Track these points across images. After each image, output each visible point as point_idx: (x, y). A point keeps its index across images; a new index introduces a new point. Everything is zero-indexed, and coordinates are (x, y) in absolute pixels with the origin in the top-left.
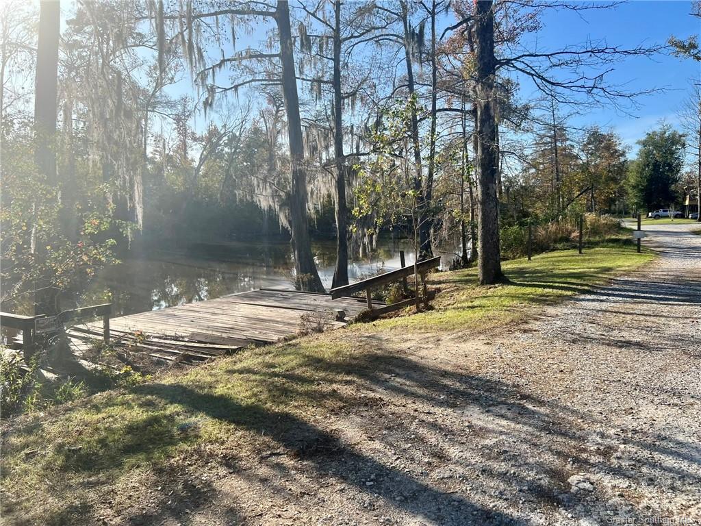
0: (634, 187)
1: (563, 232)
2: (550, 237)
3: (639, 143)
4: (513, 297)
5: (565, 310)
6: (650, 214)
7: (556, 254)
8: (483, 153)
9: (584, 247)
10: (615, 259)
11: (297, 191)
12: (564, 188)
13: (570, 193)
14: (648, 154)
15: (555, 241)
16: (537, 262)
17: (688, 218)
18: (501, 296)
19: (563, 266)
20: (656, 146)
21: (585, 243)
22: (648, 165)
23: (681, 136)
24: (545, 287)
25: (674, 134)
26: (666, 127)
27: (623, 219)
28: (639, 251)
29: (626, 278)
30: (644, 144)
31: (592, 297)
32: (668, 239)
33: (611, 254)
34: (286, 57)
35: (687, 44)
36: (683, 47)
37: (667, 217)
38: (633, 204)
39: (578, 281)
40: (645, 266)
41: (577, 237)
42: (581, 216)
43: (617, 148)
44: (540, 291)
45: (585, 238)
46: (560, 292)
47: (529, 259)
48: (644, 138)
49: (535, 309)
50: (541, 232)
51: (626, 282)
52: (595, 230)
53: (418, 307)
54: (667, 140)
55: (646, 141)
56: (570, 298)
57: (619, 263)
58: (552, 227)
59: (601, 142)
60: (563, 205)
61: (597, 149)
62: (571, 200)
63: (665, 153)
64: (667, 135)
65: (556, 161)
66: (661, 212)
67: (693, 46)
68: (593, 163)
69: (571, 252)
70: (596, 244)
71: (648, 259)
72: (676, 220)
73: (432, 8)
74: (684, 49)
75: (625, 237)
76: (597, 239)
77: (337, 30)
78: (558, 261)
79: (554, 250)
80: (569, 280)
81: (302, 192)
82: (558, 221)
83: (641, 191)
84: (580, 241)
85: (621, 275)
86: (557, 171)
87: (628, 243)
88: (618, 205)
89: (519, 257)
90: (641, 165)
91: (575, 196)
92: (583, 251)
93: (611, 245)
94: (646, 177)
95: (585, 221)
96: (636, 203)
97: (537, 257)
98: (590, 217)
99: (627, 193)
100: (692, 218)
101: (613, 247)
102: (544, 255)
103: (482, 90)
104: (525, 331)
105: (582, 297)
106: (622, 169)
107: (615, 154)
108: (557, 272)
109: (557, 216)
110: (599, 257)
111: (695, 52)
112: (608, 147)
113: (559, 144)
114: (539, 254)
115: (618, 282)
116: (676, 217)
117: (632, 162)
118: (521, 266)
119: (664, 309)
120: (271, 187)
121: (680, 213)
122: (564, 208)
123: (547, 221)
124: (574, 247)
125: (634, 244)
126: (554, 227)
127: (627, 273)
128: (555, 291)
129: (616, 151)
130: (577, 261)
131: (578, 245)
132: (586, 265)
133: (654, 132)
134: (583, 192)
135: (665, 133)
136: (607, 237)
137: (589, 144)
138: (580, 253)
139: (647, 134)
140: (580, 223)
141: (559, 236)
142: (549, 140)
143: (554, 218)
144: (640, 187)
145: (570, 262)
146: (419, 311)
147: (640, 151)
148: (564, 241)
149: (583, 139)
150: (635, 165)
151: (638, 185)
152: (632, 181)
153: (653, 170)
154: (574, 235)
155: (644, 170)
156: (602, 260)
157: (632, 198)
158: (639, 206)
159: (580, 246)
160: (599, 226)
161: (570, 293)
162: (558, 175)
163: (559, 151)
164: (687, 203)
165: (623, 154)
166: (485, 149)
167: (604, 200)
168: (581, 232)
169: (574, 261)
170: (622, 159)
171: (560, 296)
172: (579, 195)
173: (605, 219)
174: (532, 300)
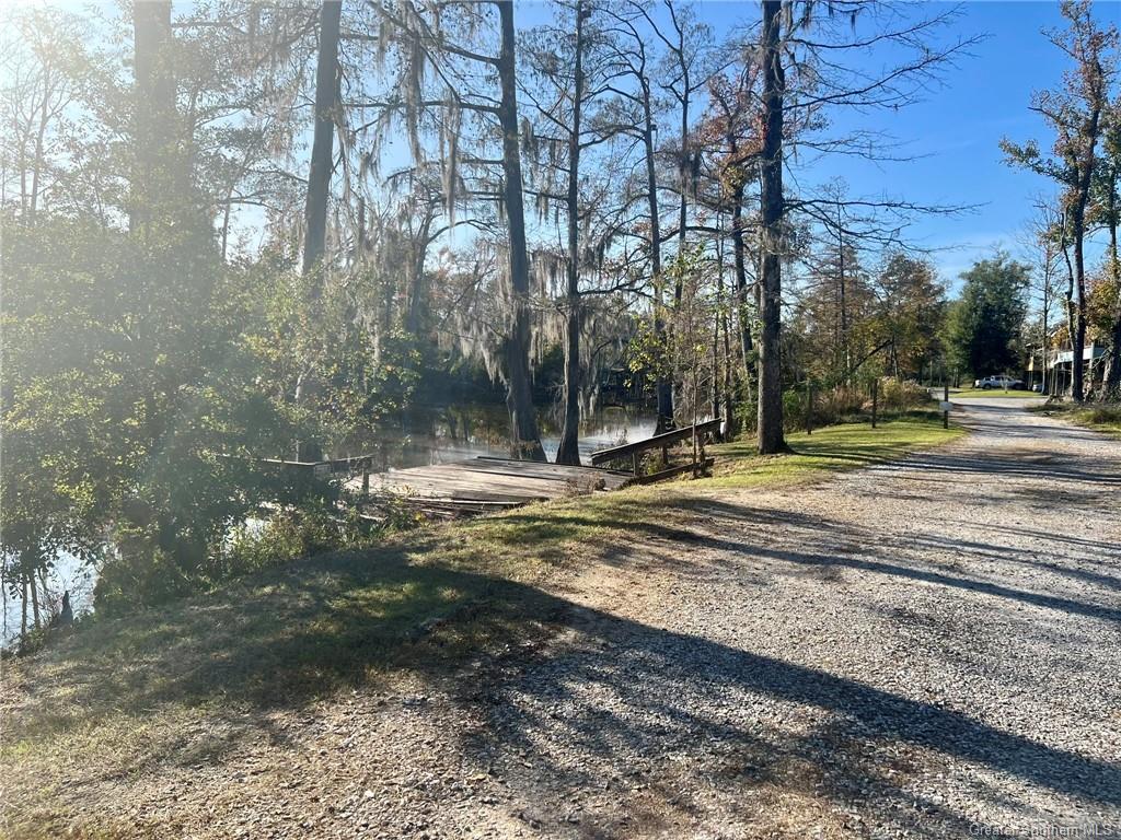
0: (955, 342)
1: (852, 401)
2: (834, 407)
3: (962, 276)
4: (799, 465)
5: (857, 476)
6: (977, 382)
7: (843, 428)
8: (766, 305)
9: (878, 421)
10: (915, 435)
11: (520, 335)
12: (853, 342)
13: (862, 347)
14: (975, 293)
15: (842, 412)
16: (820, 435)
17: (1031, 390)
18: (786, 464)
19: (852, 440)
20: (987, 283)
21: (880, 416)
22: (975, 310)
23: (1023, 269)
24: (833, 457)
25: (1013, 266)
26: (1002, 256)
27: (936, 389)
28: (946, 427)
29: (924, 453)
30: (970, 277)
31: (885, 467)
32: (989, 416)
33: (912, 430)
34: (511, 165)
35: (1024, 150)
36: (1019, 153)
37: (999, 387)
38: (954, 366)
39: (871, 453)
40: (949, 442)
41: (870, 407)
42: (876, 381)
43: (932, 283)
44: (828, 460)
45: (880, 410)
46: (850, 461)
47: (809, 433)
48: (970, 269)
49: (825, 474)
50: (823, 399)
51: (923, 456)
52: (893, 400)
53: (695, 474)
54: (1002, 275)
55: (972, 274)
56: (861, 467)
57: (918, 439)
58: (838, 394)
59: (908, 272)
60: (851, 365)
61: (902, 283)
62: (862, 359)
63: (1000, 293)
64: (1003, 266)
65: (843, 300)
66: (993, 379)
67: (1032, 153)
68: (897, 303)
69: (862, 426)
70: (894, 417)
71: (954, 435)
72: (1011, 393)
73: (684, 94)
74: (1019, 156)
75: (930, 410)
76: (896, 410)
77: (575, 135)
78: (847, 436)
79: (840, 423)
80: (859, 452)
81: (525, 338)
82: (845, 387)
83: (965, 347)
84: (874, 414)
85: (919, 450)
86: (844, 314)
87: (933, 417)
88: (931, 368)
89: (795, 431)
90: (966, 310)
91: (870, 352)
92: (877, 425)
93: (913, 418)
94: (972, 327)
95: (882, 388)
96: (959, 366)
97: (820, 431)
98: (888, 383)
99: (944, 350)
100: (1036, 391)
101: (915, 422)
102: (827, 429)
103: (769, 236)
104: (817, 489)
105: (874, 467)
106: (938, 314)
107: (929, 291)
108: (845, 445)
109: (845, 378)
110: (896, 432)
111: (1035, 162)
112: (918, 282)
113: (847, 273)
114: (821, 427)
115: (914, 456)
116: (1014, 387)
117: (953, 304)
118: (801, 440)
119: (955, 476)
120: (486, 329)
121: (1020, 382)
122: (853, 370)
123: (831, 386)
124: (866, 421)
125: (942, 419)
126: (841, 394)
127: (927, 448)
128: (844, 461)
129: (931, 287)
130: (870, 436)
131: (871, 417)
132: (880, 440)
133: (985, 262)
134: (881, 347)
135: (1000, 263)
136: (909, 409)
137: (891, 274)
138: (874, 427)
139: (976, 264)
140: (874, 390)
141: (847, 405)
142: (832, 267)
143: (840, 382)
144: (964, 341)
145: (861, 436)
146: (696, 477)
147: (965, 287)
148: (854, 412)
149: (882, 267)
150: (957, 309)
151: (961, 339)
152: (953, 332)
153: (983, 318)
154: (866, 405)
155: (969, 316)
156: (901, 436)
157: (952, 357)
158: (962, 370)
159: (873, 419)
160: (899, 395)
161: (860, 463)
162: (844, 321)
163: (846, 286)
164: (1031, 368)
165: (941, 291)
166: (769, 301)
167: (911, 359)
168: (875, 402)
169: (866, 435)
170: (940, 299)
171: (850, 465)
172: (874, 352)
173: (908, 386)
174: (821, 468)
